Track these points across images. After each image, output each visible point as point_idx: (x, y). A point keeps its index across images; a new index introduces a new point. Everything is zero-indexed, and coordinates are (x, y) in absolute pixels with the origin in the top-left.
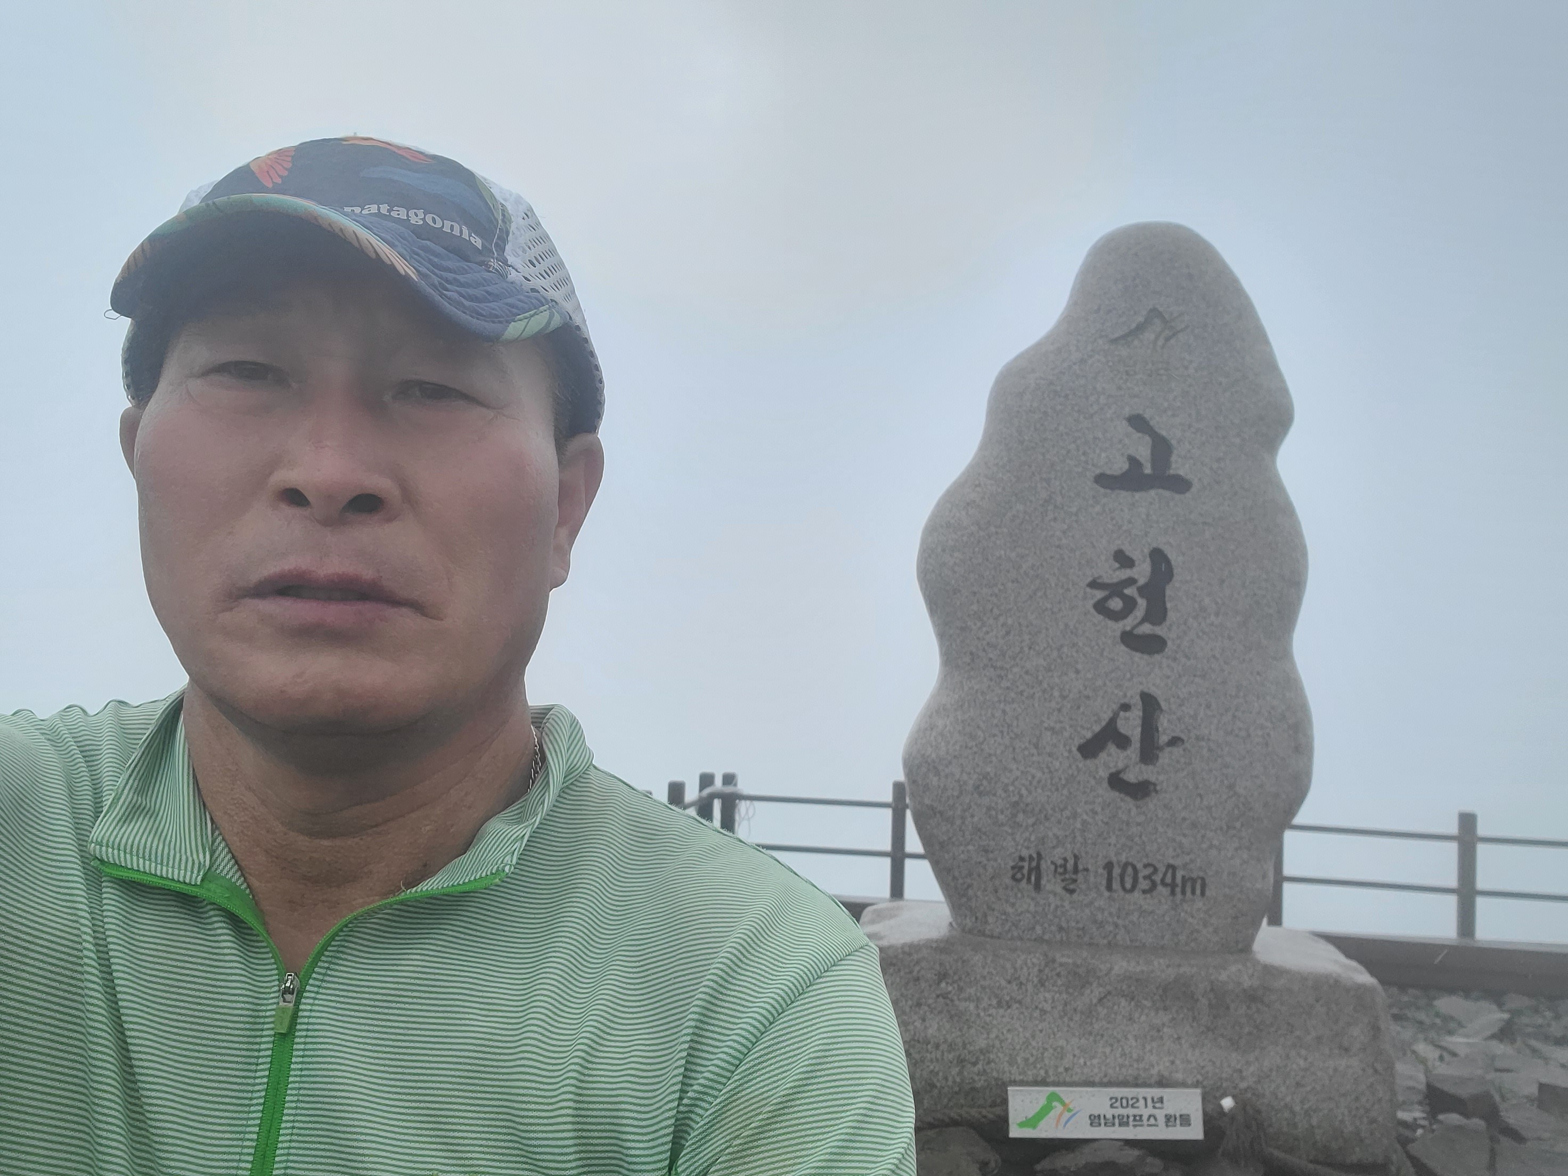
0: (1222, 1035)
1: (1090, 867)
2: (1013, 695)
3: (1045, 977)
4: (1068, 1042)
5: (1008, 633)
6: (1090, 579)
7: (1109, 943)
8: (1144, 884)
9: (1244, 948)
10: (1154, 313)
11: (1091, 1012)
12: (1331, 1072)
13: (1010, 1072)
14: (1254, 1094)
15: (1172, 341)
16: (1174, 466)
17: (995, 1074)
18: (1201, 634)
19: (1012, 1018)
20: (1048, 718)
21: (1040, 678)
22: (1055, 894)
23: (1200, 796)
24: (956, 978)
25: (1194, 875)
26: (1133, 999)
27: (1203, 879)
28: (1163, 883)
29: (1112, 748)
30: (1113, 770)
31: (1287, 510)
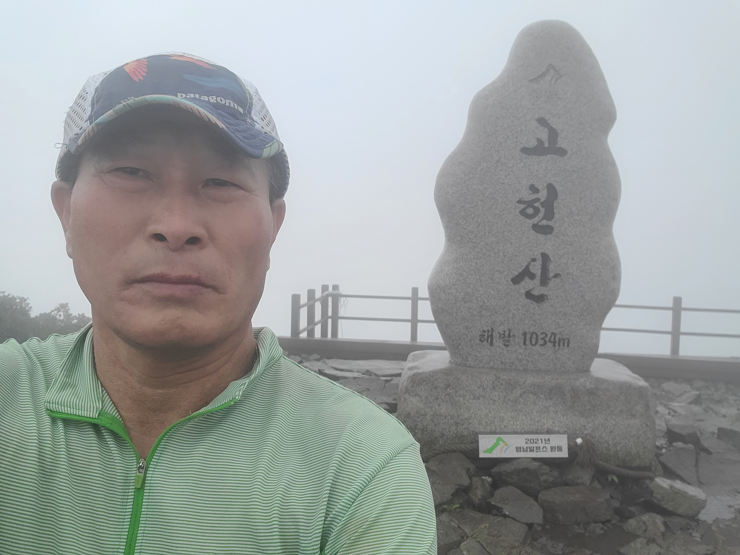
0: (577, 410)
1: (516, 334)
2: (480, 255)
3: (495, 385)
4: (506, 414)
5: (478, 226)
6: (518, 199)
7: (524, 369)
8: (541, 342)
9: (587, 370)
10: (551, 66)
11: (516, 401)
12: (627, 426)
13: (479, 428)
14: (591, 436)
15: (559, 80)
16: (559, 143)
17: (472, 429)
18: (570, 224)
19: (480, 404)
20: (497, 266)
21: (494, 247)
22: (499, 347)
23: (568, 301)
24: (454, 386)
25: (564, 337)
26: (536, 394)
27: (568, 339)
28: (550, 341)
29: (527, 279)
30: (528, 290)
31: (612, 164)
